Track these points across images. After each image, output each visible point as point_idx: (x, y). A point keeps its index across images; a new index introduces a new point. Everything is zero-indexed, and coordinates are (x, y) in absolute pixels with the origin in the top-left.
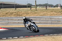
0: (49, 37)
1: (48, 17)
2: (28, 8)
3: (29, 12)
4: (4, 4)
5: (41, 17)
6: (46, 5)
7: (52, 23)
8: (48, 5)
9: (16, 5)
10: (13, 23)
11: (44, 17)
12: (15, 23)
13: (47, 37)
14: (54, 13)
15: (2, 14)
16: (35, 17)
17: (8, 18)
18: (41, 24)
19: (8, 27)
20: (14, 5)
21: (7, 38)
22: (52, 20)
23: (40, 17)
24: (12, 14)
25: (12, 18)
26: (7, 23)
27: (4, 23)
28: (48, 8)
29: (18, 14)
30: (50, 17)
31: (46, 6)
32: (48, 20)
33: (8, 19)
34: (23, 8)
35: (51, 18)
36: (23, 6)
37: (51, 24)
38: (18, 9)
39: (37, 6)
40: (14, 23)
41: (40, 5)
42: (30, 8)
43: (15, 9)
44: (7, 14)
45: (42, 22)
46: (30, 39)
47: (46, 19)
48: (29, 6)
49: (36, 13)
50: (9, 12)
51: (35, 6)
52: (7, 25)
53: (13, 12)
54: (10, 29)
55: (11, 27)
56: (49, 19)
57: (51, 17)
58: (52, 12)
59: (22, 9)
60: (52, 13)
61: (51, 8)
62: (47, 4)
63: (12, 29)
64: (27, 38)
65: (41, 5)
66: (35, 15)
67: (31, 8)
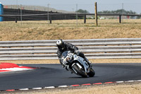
0: (125, 86)
1: (123, 41)
2: (79, 20)
3: (82, 28)
4: (25, 12)
5: (108, 41)
6: (119, 14)
7: (132, 55)
8: (123, 13)
9: (51, 12)
10: (45, 53)
11: (115, 41)
12: (50, 53)
13: (122, 86)
14: (137, 30)
15: (20, 33)
16: (95, 41)
17: (32, 43)
18: (108, 55)
19: (33, 63)
20: (47, 12)
21: (30, 89)
22: (132, 48)
23: (105, 41)
24: (41, 32)
25: (42, 42)
26: (30, 53)
27: (25, 53)
28: (124, 20)
29: (57, 33)
30: (128, 40)
31: (120, 16)
32: (123, 48)
33: (33, 45)
34: (67, 19)
35: (130, 43)
36: (66, 15)
37: (130, 57)
38: (56, 21)
39: (98, 14)
40: (47, 53)
41: (106, 14)
42: (83, 21)
43: (48, 22)
44: (30, 33)
45: (110, 52)
46: (83, 90)
47: (119, 45)
48: (82, 15)
49: (96, 31)
50: (35, 29)
51: (94, 15)
52: (30, 58)
53: (43, 28)
54: (38, 68)
55: (41, 62)
56: (125, 44)
57: (130, 41)
58: (133, 28)
59: (64, 21)
60: (132, 32)
61: (130, 20)
62: (121, 11)
63: (42, 68)
64: (75, 88)
65: (109, 12)
66: (95, 35)
67: (85, 19)
